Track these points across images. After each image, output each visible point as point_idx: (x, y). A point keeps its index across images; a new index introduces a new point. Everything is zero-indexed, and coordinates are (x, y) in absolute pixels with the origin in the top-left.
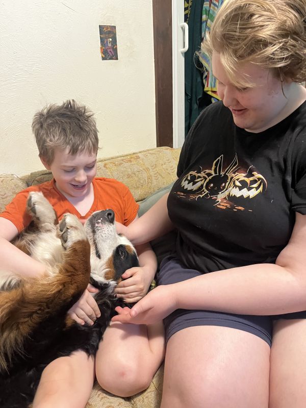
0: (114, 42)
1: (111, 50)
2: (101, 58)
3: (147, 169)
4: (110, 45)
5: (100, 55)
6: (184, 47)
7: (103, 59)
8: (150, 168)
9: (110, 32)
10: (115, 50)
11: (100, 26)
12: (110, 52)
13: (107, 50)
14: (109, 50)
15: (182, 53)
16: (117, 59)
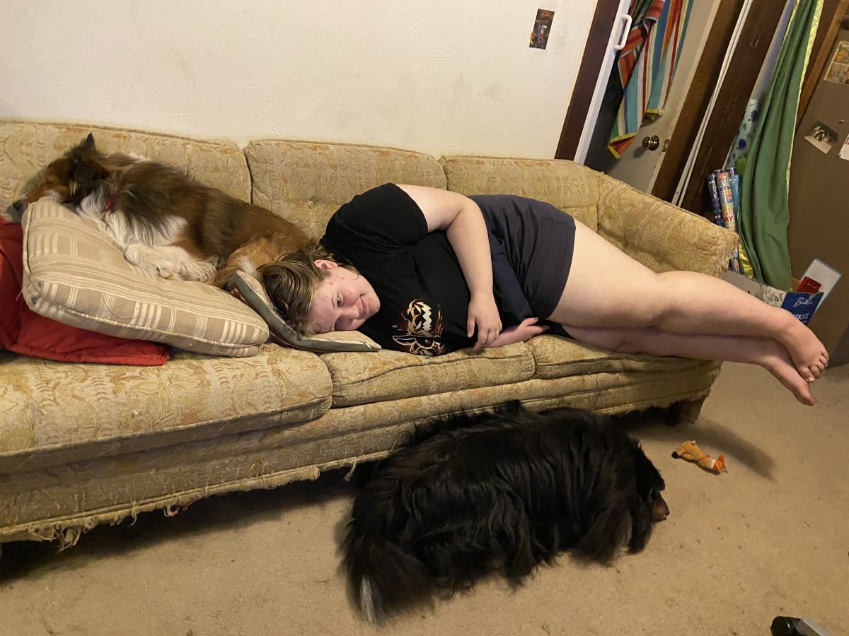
0: (548, 30)
1: (542, 38)
2: (529, 45)
3: (558, 179)
4: (542, 32)
5: (529, 41)
6: (620, 44)
7: (531, 46)
8: (561, 178)
9: (546, 18)
10: (546, 38)
11: (539, 10)
12: (539, 40)
13: (537, 37)
14: (539, 38)
15: (615, 50)
16: (545, 48)
